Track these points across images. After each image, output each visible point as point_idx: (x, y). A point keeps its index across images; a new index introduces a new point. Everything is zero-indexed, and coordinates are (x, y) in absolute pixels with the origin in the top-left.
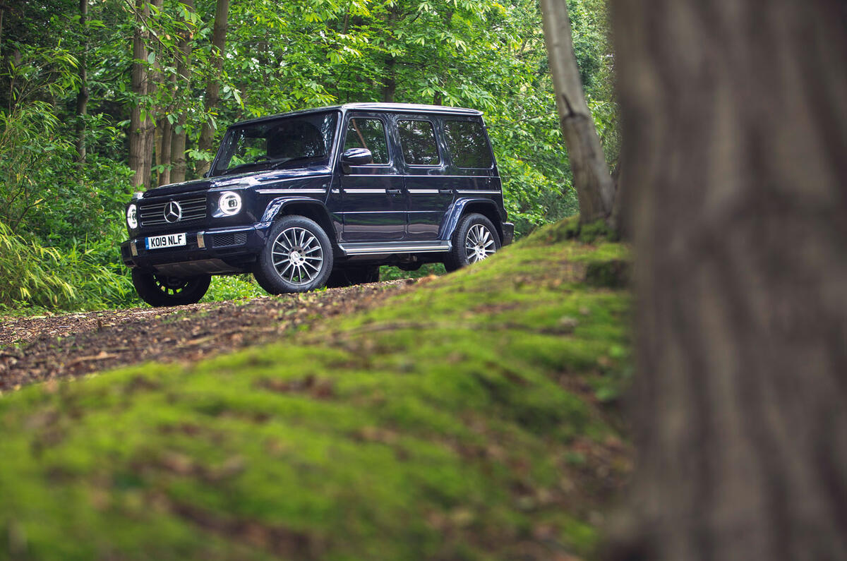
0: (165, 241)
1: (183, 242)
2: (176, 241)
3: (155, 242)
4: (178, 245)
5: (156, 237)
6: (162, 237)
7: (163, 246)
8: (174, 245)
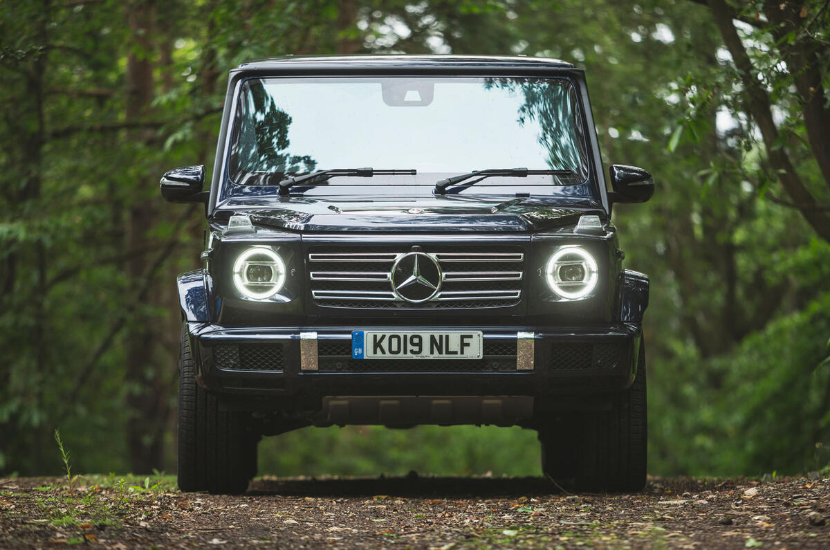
0: (420, 344)
1: (475, 351)
2: (454, 345)
3: (385, 344)
4: (459, 356)
5: (388, 332)
6: (409, 333)
7: (409, 356)
8: (444, 356)
